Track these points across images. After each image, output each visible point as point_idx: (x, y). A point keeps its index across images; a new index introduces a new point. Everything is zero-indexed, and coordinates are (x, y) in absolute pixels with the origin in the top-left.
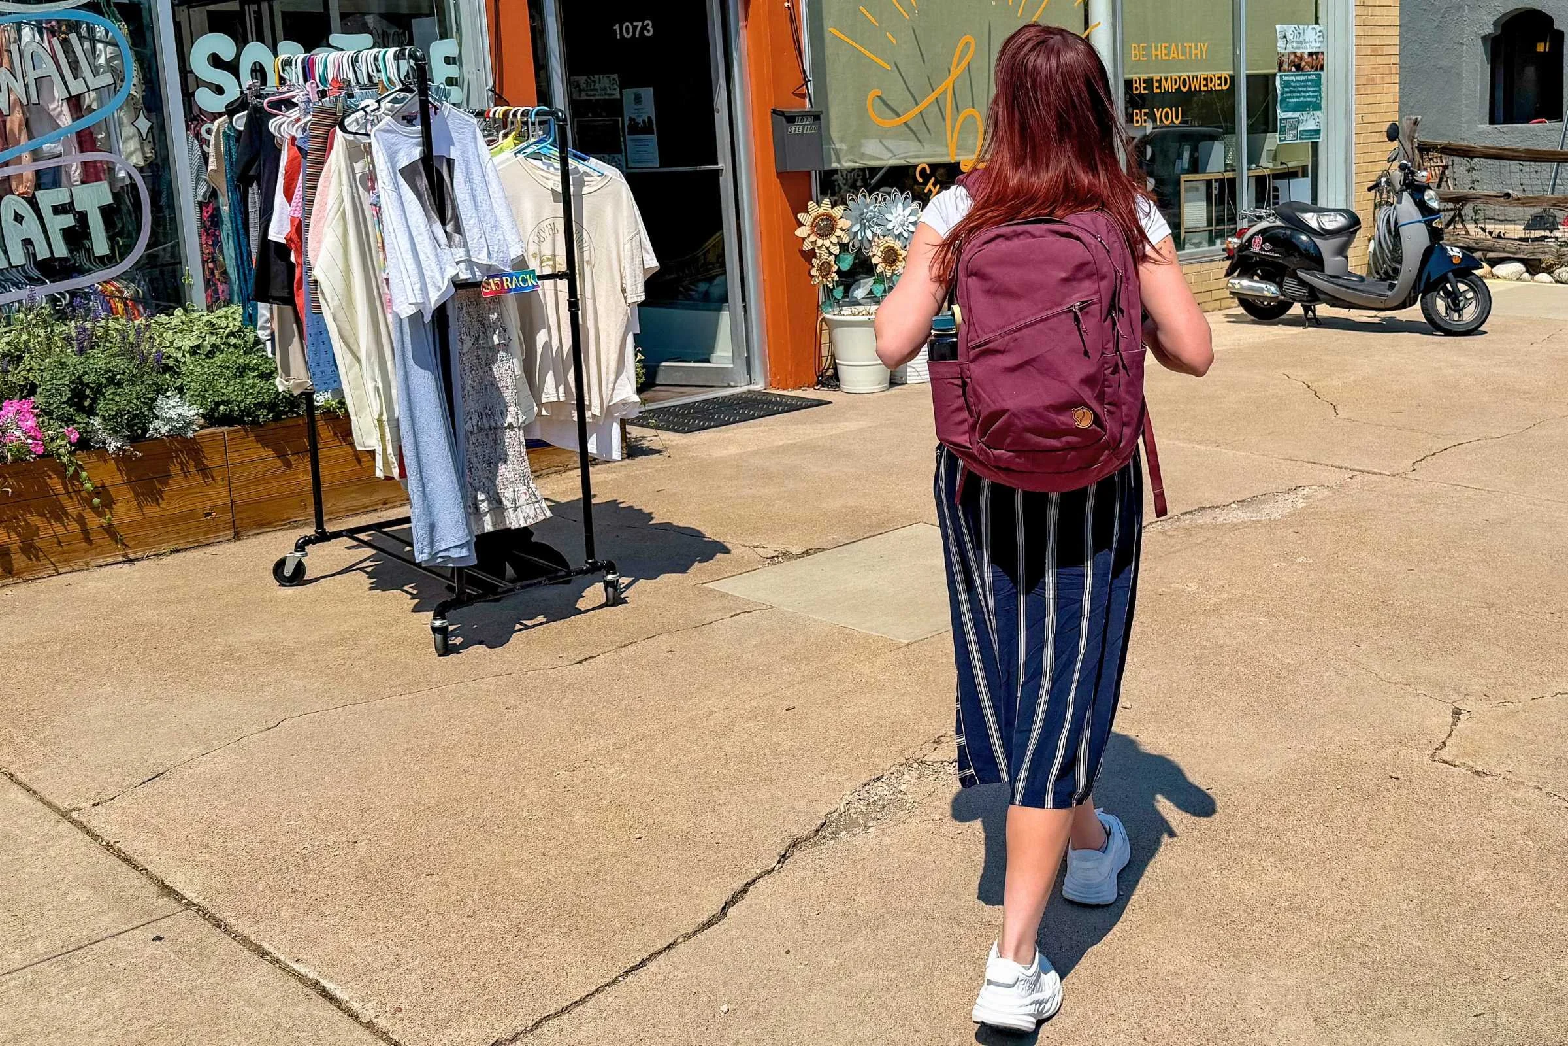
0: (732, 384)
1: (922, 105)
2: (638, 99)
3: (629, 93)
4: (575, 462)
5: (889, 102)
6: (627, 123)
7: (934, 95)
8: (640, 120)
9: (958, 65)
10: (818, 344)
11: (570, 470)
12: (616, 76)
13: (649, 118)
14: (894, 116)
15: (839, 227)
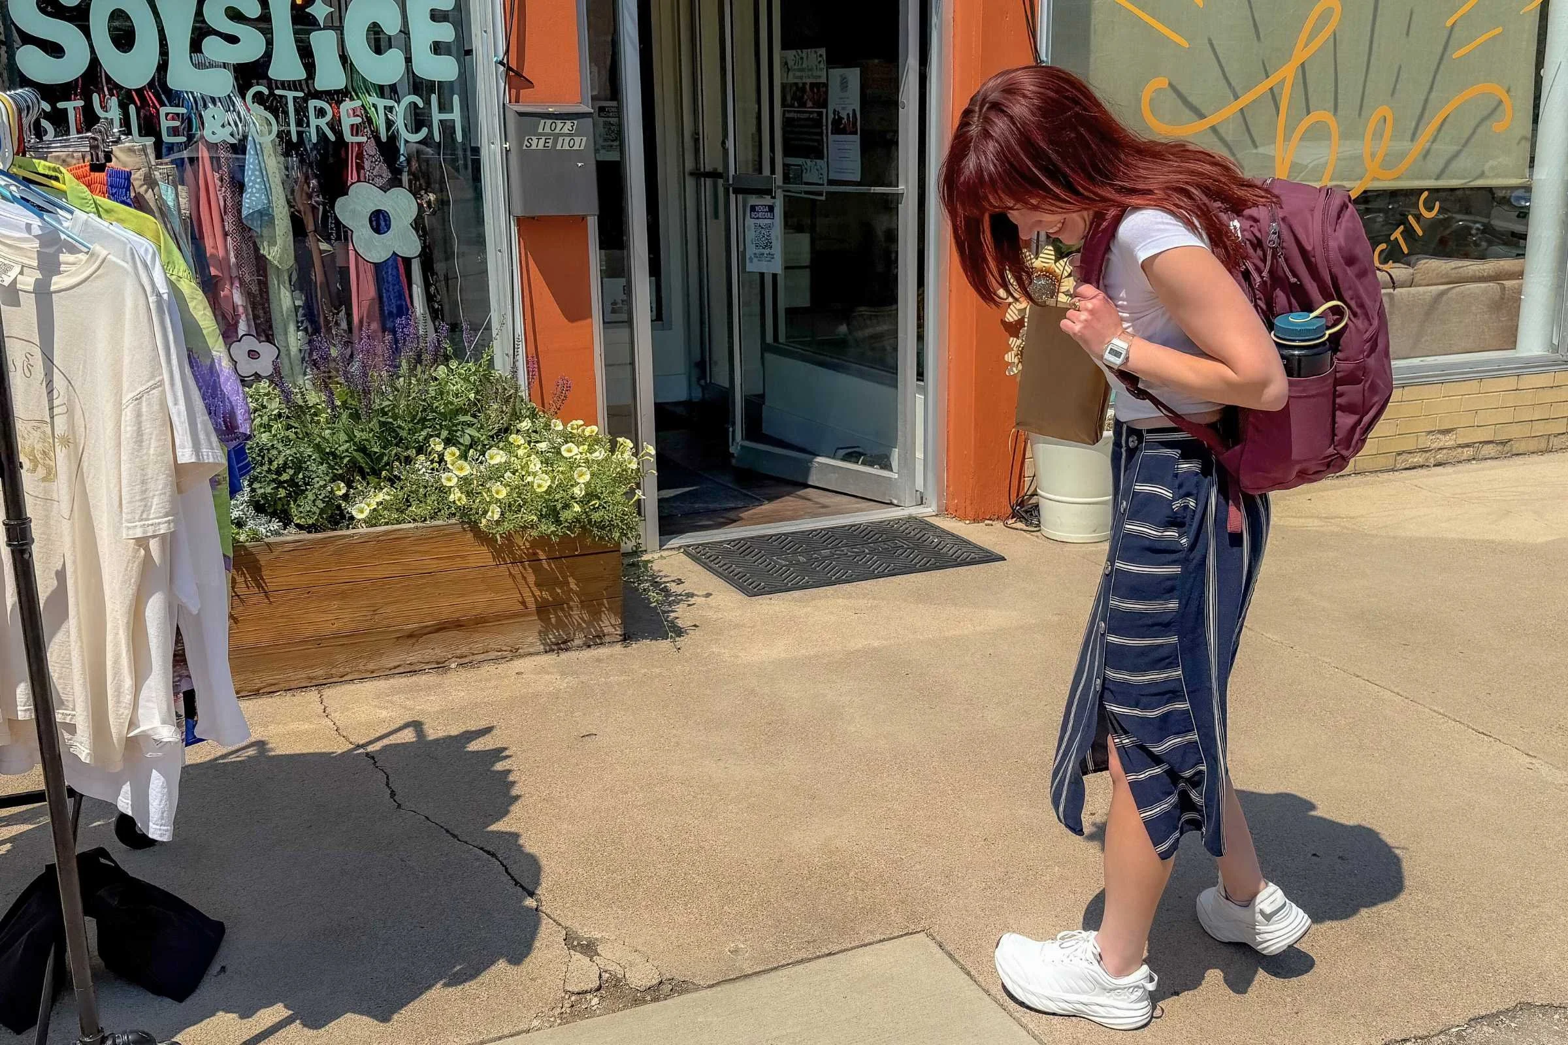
0: (895, 502)
1: (1245, 100)
2: (844, 85)
3: (837, 73)
4: (532, 644)
5: (1190, 99)
6: (831, 116)
7: (1266, 84)
8: (844, 115)
9: (1306, 46)
10: (1018, 458)
11: (522, 656)
12: (823, 51)
13: (854, 111)
14: (1195, 117)
15: (1063, 289)
